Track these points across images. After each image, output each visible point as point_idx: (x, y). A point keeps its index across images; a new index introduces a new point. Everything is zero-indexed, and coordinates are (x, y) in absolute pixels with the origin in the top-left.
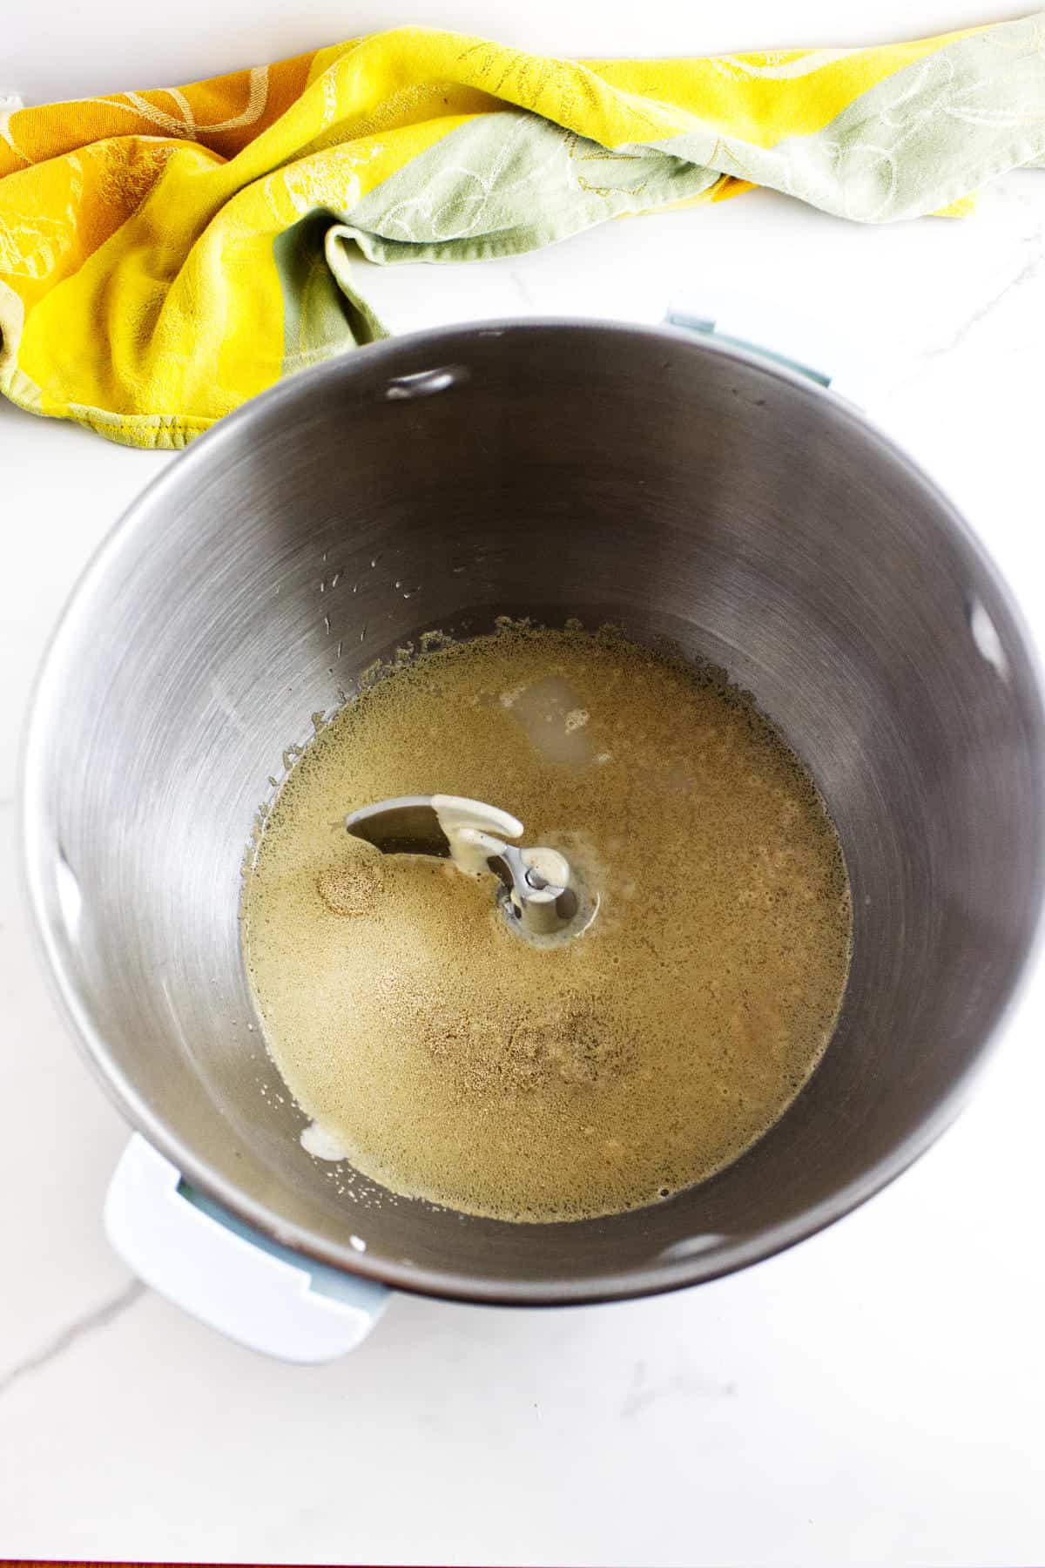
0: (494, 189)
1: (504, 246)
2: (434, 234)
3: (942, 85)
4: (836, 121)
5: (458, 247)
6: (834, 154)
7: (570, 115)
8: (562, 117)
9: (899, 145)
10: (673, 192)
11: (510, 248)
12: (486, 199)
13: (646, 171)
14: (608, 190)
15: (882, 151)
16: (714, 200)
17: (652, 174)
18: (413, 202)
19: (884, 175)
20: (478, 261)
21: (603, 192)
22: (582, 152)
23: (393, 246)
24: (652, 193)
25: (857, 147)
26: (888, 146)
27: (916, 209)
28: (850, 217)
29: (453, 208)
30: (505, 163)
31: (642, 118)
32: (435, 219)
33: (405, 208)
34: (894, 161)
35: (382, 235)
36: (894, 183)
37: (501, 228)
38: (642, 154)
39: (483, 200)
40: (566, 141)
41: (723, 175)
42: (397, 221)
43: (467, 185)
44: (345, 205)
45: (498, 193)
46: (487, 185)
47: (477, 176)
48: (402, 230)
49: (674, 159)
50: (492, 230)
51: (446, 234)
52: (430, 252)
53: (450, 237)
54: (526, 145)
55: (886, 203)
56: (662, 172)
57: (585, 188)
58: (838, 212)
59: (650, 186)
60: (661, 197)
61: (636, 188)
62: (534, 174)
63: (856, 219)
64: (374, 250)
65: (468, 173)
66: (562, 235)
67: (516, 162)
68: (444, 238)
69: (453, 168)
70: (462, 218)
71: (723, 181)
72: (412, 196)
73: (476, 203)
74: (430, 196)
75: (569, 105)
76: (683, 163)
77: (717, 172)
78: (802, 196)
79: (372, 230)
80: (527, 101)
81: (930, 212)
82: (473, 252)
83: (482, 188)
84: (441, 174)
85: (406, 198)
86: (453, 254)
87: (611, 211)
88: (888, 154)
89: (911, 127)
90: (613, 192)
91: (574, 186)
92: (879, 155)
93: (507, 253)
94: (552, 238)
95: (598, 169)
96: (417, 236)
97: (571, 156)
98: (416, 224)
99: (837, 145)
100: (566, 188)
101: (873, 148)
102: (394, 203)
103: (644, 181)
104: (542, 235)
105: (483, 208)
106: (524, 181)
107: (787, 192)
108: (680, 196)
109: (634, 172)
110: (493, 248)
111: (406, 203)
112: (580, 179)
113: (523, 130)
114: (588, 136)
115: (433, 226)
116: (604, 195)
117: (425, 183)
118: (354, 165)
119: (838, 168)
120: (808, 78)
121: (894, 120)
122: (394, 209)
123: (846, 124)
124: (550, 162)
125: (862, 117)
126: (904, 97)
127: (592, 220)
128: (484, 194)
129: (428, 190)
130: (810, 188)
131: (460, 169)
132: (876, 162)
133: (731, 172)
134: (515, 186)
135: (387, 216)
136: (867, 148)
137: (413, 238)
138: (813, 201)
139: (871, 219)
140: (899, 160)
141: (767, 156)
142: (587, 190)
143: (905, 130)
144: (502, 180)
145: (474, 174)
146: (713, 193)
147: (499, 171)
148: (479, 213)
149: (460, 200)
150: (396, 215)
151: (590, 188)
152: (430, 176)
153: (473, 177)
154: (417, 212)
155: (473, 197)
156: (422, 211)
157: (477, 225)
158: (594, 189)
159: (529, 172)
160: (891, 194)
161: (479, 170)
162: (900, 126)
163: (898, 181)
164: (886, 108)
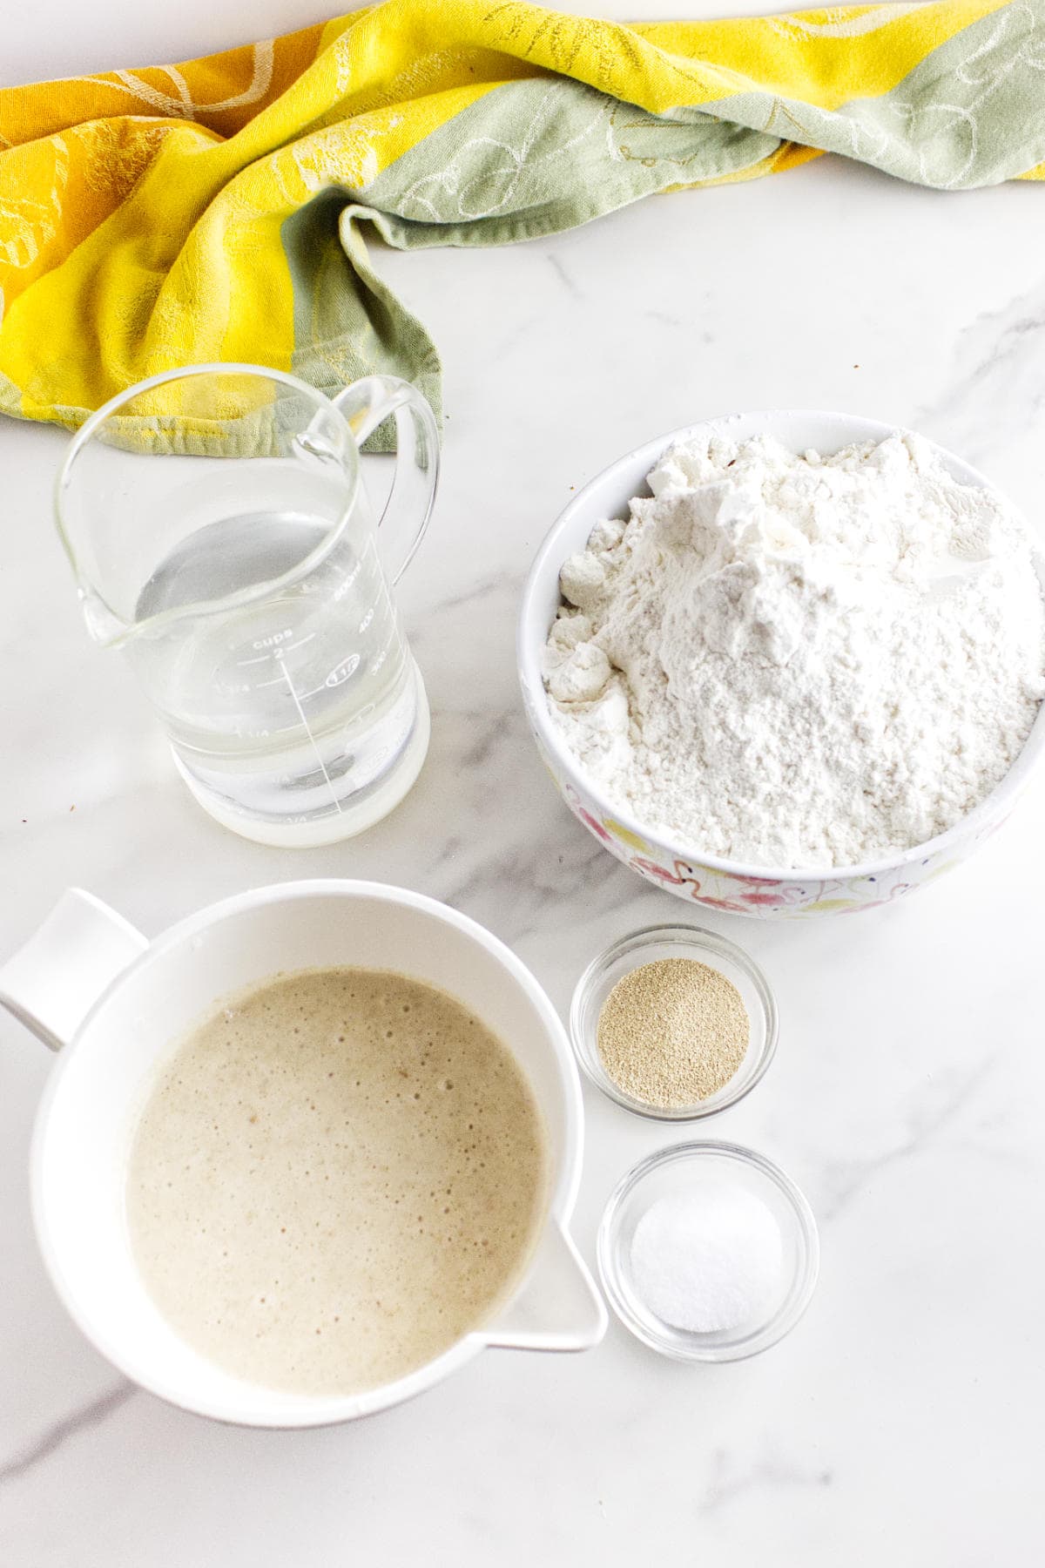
0: (527, 161)
1: (539, 224)
2: (461, 212)
3: (1022, 36)
4: (907, 80)
5: (488, 228)
6: (907, 116)
7: (609, 78)
8: (600, 80)
9: (977, 103)
10: (728, 163)
11: (547, 226)
12: (518, 172)
13: (696, 140)
14: (654, 159)
15: (962, 111)
16: (774, 170)
17: (704, 143)
18: (437, 177)
19: (963, 135)
20: (510, 244)
21: (649, 162)
22: (625, 119)
23: (416, 228)
24: (703, 163)
25: (931, 108)
26: (966, 106)
27: (999, 174)
28: (928, 182)
29: (481, 182)
30: (539, 133)
31: (690, 78)
32: (462, 196)
33: (427, 184)
34: (973, 121)
35: (403, 216)
36: (974, 145)
37: (536, 203)
38: (693, 119)
39: (515, 173)
40: (606, 107)
41: (783, 141)
42: (420, 199)
43: (497, 157)
44: (361, 182)
45: (531, 165)
46: (519, 155)
47: (508, 147)
48: (424, 208)
49: (728, 125)
50: (526, 206)
51: (474, 213)
52: (456, 236)
53: (479, 216)
54: (561, 112)
55: (967, 166)
56: (715, 139)
57: (628, 158)
58: (913, 178)
59: (701, 156)
60: (714, 167)
61: (685, 159)
62: (571, 144)
63: (935, 185)
64: (395, 234)
65: (497, 144)
66: (606, 208)
67: (551, 132)
68: (472, 217)
69: (480, 139)
70: (492, 193)
71: (785, 147)
72: (436, 170)
73: (507, 176)
74: (456, 169)
75: (608, 67)
76: (738, 130)
77: (777, 137)
78: (872, 161)
79: (392, 211)
80: (562, 63)
81: (1015, 176)
82: (505, 233)
83: (513, 160)
84: (468, 145)
85: (429, 173)
86: (483, 237)
87: (658, 182)
88: (966, 113)
89: (990, 83)
90: (660, 162)
91: (616, 156)
92: (957, 114)
93: (543, 231)
94: (593, 212)
95: (644, 138)
96: (442, 214)
97: (612, 123)
98: (441, 201)
99: (909, 106)
100: (607, 158)
101: (950, 108)
102: (416, 179)
103: (694, 149)
104: (583, 211)
105: (515, 182)
106: (560, 151)
107: (855, 158)
108: (735, 166)
109: (682, 140)
110: (527, 227)
111: (429, 178)
112: (622, 148)
113: (558, 95)
114: (631, 101)
115: (460, 204)
116: (650, 166)
117: (450, 155)
118: (370, 137)
119: (911, 131)
120: (874, 35)
121: (972, 75)
122: (415, 186)
123: (918, 83)
124: (588, 130)
125: (936, 74)
126: (982, 50)
127: (637, 192)
128: (515, 167)
129: (453, 163)
130: (880, 153)
131: (488, 140)
132: (954, 122)
133: (792, 138)
134: (549, 157)
135: (408, 194)
136: (943, 107)
137: (438, 219)
138: (885, 166)
139: (951, 184)
140: (979, 119)
141: (830, 117)
142: (631, 160)
143: (984, 86)
144: (536, 151)
145: (504, 145)
146: (773, 162)
147: (532, 141)
148: (510, 188)
149: (489, 174)
150: (417, 192)
151: (633, 159)
152: (455, 148)
153: (503, 149)
154: (442, 188)
155: (504, 171)
156: (447, 187)
157: (509, 201)
158: (639, 159)
159: (565, 141)
160: (972, 157)
161: (510, 141)
162: (978, 82)
163: (979, 143)
164: (962, 63)
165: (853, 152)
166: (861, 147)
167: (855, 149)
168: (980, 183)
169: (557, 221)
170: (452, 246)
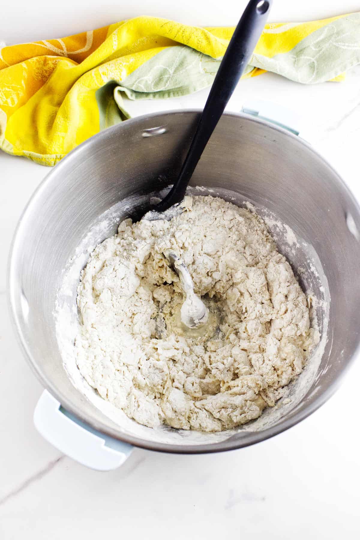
0: (174, 73)
1: (178, 93)
2: (153, 89)
3: (332, 35)
4: (295, 48)
5: (161, 94)
6: (294, 60)
7: (200, 46)
8: (198, 47)
9: (317, 56)
11: (180, 94)
12: (171, 76)
14: (214, 73)
16: (252, 76)
18: (145, 78)
19: (312, 67)
20: (168, 99)
22: (206, 60)
23: (138, 94)
25: (302, 57)
26: (313, 57)
27: (323, 79)
28: (300, 82)
29: (159, 80)
30: (178, 64)
31: (226, 47)
32: (153, 84)
33: (142, 80)
34: (316, 62)
35: (134, 89)
37: (177, 87)
39: (170, 77)
40: (199, 56)
41: (255, 67)
42: (139, 85)
43: (164, 72)
44: (121, 79)
45: (175, 74)
46: (171, 71)
47: (168, 68)
48: (141, 88)
50: (173, 87)
52: (151, 96)
53: (159, 90)
54: (185, 57)
55: (313, 77)
57: (206, 72)
58: (296, 80)
62: (188, 68)
63: (302, 83)
64: (131, 95)
65: (164, 67)
66: (199, 89)
67: (181, 64)
68: (156, 90)
69: (159, 66)
70: (163, 83)
71: (256, 69)
72: (145, 75)
73: (167, 78)
74: (151, 75)
75: (200, 43)
77: (253, 66)
78: (283, 75)
79: (131, 88)
80: (185, 42)
81: (328, 80)
82: (166, 95)
83: (169, 73)
84: (155, 68)
86: (160, 96)
88: (313, 60)
89: (321, 50)
91: (202, 72)
92: (310, 60)
93: (179, 95)
94: (195, 90)
95: (211, 66)
96: (147, 90)
97: (201, 61)
98: (146, 86)
99: (295, 56)
100: (199, 73)
101: (308, 58)
102: (138, 79)
104: (191, 89)
105: (170, 80)
106: (184, 70)
107: (278, 73)
110: (174, 94)
111: (142, 78)
112: (204, 69)
113: (184, 52)
114: (207, 54)
115: (152, 87)
116: (213, 75)
117: (149, 71)
118: (124, 65)
119: (296, 65)
120: (285, 33)
121: (315, 48)
123: (298, 49)
124: (193, 63)
125: (304, 47)
126: (319, 39)
127: (209, 84)
128: (170, 75)
130: (285, 72)
131: (161, 66)
132: (309, 62)
133: (258, 66)
134: (181, 72)
135: (136, 83)
136: (306, 57)
137: (145, 91)
138: (287, 76)
139: (307, 83)
140: (317, 62)
141: (270, 61)
143: (319, 51)
144: (177, 70)
146: (252, 74)
147: (175, 67)
148: (168, 82)
149: (162, 77)
150: (139, 82)
151: (208, 72)
152: (151, 69)
153: (166, 69)
154: (147, 81)
155: (166, 76)
156: (148, 81)
157: (168, 86)
158: (209, 72)
159: (186, 67)
160: (315, 74)
161: (168, 66)
162: (317, 49)
163: (317, 69)
164: (312, 43)
167: (278, 71)
168: (317, 82)
169: (183, 92)
170: (150, 99)
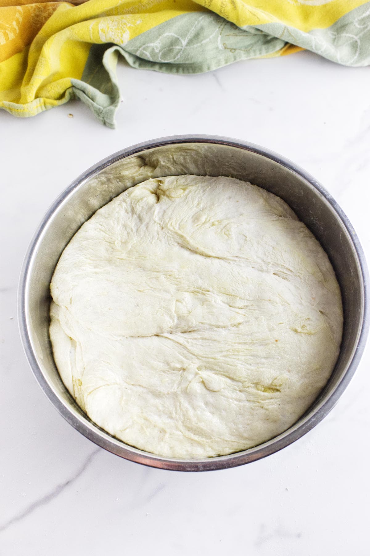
0: (187, 46)
1: (188, 69)
2: (160, 59)
4: (336, 23)
5: (169, 67)
6: (334, 37)
7: (224, 11)
8: (221, 11)
9: (361, 35)
10: (264, 51)
11: (191, 71)
12: (183, 49)
13: (252, 41)
14: (235, 49)
15: (355, 37)
16: (281, 55)
17: (255, 43)
18: (152, 45)
19: (354, 46)
20: (176, 74)
21: (233, 51)
22: (228, 31)
23: (143, 62)
24: (255, 51)
25: (345, 35)
26: (356, 35)
27: (367, 61)
28: (340, 62)
29: (169, 48)
30: (192, 35)
31: (254, 15)
32: (161, 53)
33: (148, 47)
34: (359, 41)
35: (138, 55)
36: (358, 50)
37: (187, 62)
38: (253, 31)
39: (182, 49)
40: (219, 28)
41: (286, 43)
42: (145, 52)
43: (175, 42)
44: (122, 42)
45: (188, 47)
46: (184, 43)
47: (180, 38)
48: (146, 55)
49: (266, 36)
50: (184, 62)
51: (165, 60)
52: (157, 68)
53: (166, 61)
54: (202, 28)
55: (355, 58)
56: (260, 42)
57: (226, 48)
58: (334, 60)
59: (254, 48)
60: (258, 52)
61: (247, 49)
62: (204, 42)
63: (342, 63)
64: (134, 63)
65: (176, 36)
66: (214, 68)
67: (197, 35)
68: (163, 61)
69: (170, 34)
70: (172, 55)
71: (288, 45)
72: (151, 42)
73: (179, 50)
74: (159, 43)
75: (224, 6)
76: (269, 38)
77: (284, 41)
78: (319, 53)
79: (134, 54)
80: (207, 3)
82: (175, 70)
83: (181, 43)
84: (165, 35)
85: (148, 43)
86: (167, 69)
87: (235, 59)
88: (356, 38)
89: (366, 28)
90: (237, 51)
91: (221, 46)
92: (353, 38)
93: (189, 72)
94: (209, 69)
95: (234, 40)
96: (152, 58)
97: (221, 34)
98: (153, 53)
99: (335, 33)
100: (217, 48)
101: (350, 35)
102: (144, 44)
103: (252, 45)
104: (205, 68)
105: (181, 53)
106: (199, 44)
107: (313, 51)
108: (267, 52)
109: (248, 41)
110: (183, 70)
111: (149, 45)
112: (224, 44)
113: (203, 20)
114: (231, 20)
115: (160, 56)
116: (233, 52)
117: (157, 38)
118: (128, 26)
119: (335, 43)
120: (325, 6)
121: (360, 24)
122: (143, 47)
123: (339, 25)
124: (211, 37)
125: (347, 23)
126: (364, 15)
127: (226, 62)
128: (182, 46)
129: (158, 41)
130: (323, 50)
131: (173, 34)
132: (351, 41)
133: (291, 42)
134: (195, 46)
135: (141, 49)
136: (348, 35)
137: (151, 59)
138: (324, 55)
139: (348, 64)
140: (361, 41)
141: (305, 35)
142: (226, 50)
143: (364, 29)
144: (190, 42)
145: (179, 37)
146: (281, 52)
147: (189, 37)
148: (179, 55)
149: (172, 47)
150: (144, 49)
151: (228, 48)
152: (160, 35)
153: (178, 39)
154: (153, 49)
155: (178, 47)
156: (155, 49)
157: (178, 59)
158: (230, 49)
159: (202, 41)
160: (357, 54)
161: (181, 36)
162: (362, 27)
163: (360, 49)
164: (356, 19)
165: (313, 49)
166: (315, 47)
167: (314, 47)
168: (359, 65)
169: (195, 70)
170: (155, 71)
